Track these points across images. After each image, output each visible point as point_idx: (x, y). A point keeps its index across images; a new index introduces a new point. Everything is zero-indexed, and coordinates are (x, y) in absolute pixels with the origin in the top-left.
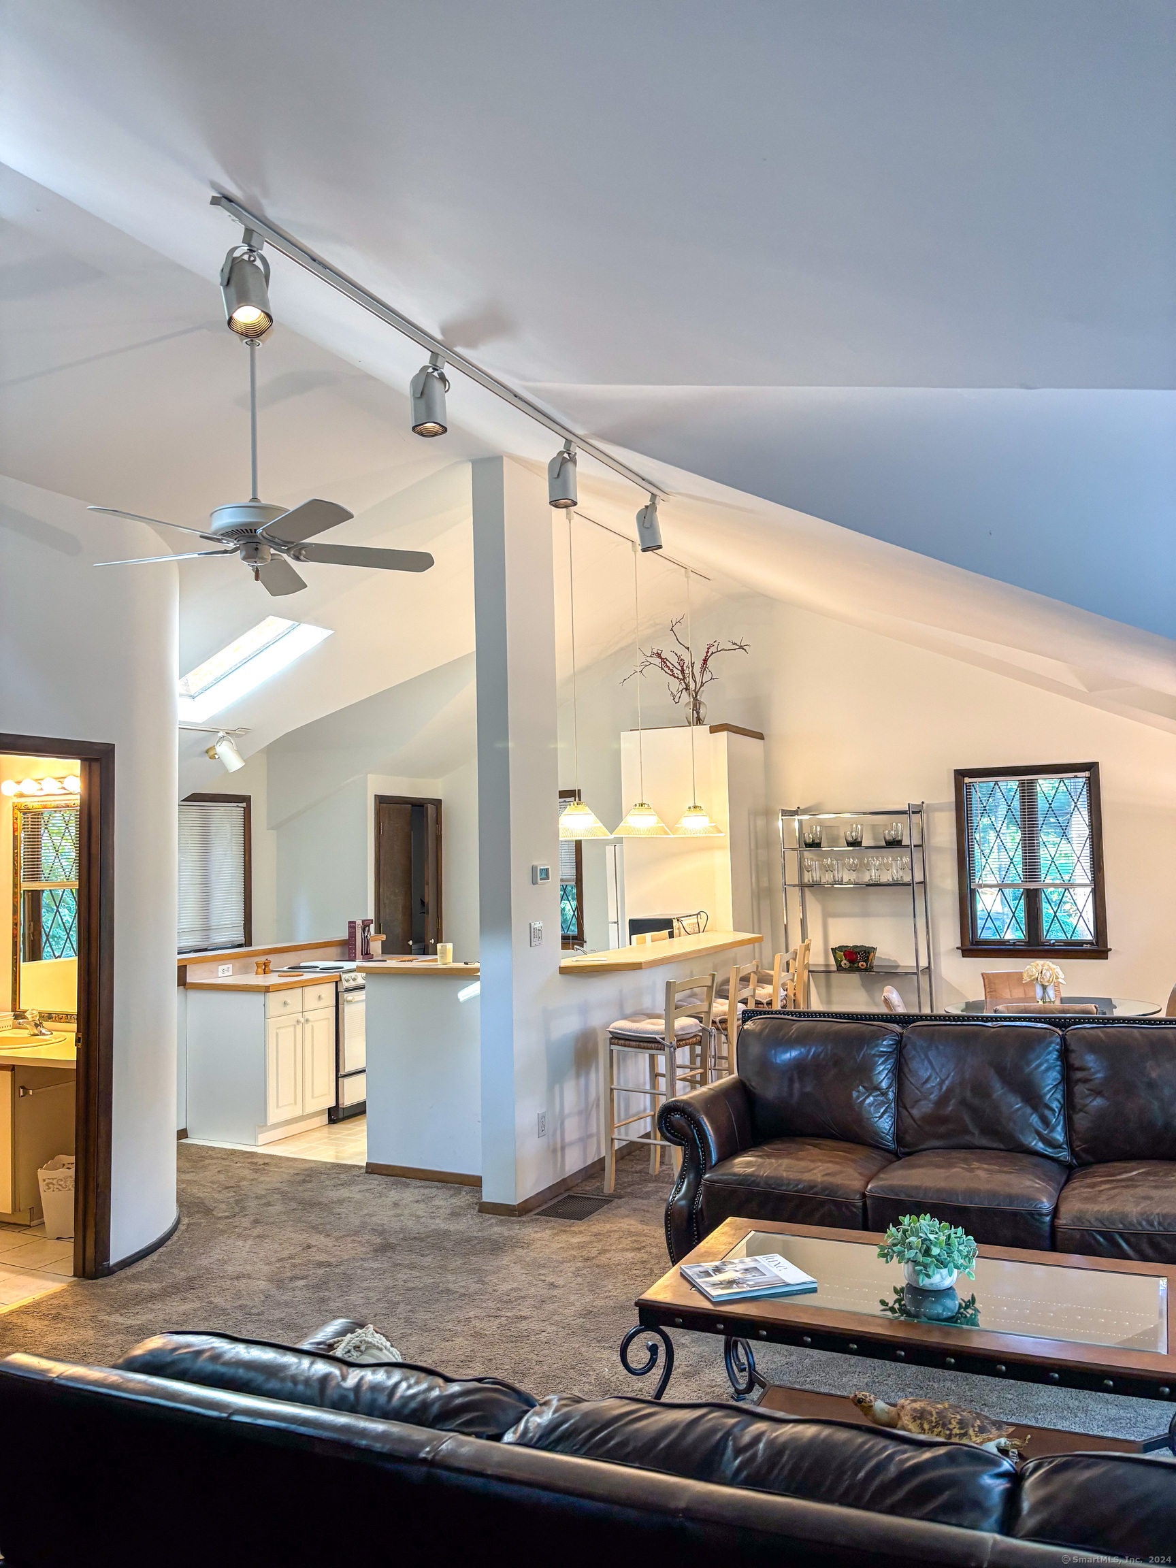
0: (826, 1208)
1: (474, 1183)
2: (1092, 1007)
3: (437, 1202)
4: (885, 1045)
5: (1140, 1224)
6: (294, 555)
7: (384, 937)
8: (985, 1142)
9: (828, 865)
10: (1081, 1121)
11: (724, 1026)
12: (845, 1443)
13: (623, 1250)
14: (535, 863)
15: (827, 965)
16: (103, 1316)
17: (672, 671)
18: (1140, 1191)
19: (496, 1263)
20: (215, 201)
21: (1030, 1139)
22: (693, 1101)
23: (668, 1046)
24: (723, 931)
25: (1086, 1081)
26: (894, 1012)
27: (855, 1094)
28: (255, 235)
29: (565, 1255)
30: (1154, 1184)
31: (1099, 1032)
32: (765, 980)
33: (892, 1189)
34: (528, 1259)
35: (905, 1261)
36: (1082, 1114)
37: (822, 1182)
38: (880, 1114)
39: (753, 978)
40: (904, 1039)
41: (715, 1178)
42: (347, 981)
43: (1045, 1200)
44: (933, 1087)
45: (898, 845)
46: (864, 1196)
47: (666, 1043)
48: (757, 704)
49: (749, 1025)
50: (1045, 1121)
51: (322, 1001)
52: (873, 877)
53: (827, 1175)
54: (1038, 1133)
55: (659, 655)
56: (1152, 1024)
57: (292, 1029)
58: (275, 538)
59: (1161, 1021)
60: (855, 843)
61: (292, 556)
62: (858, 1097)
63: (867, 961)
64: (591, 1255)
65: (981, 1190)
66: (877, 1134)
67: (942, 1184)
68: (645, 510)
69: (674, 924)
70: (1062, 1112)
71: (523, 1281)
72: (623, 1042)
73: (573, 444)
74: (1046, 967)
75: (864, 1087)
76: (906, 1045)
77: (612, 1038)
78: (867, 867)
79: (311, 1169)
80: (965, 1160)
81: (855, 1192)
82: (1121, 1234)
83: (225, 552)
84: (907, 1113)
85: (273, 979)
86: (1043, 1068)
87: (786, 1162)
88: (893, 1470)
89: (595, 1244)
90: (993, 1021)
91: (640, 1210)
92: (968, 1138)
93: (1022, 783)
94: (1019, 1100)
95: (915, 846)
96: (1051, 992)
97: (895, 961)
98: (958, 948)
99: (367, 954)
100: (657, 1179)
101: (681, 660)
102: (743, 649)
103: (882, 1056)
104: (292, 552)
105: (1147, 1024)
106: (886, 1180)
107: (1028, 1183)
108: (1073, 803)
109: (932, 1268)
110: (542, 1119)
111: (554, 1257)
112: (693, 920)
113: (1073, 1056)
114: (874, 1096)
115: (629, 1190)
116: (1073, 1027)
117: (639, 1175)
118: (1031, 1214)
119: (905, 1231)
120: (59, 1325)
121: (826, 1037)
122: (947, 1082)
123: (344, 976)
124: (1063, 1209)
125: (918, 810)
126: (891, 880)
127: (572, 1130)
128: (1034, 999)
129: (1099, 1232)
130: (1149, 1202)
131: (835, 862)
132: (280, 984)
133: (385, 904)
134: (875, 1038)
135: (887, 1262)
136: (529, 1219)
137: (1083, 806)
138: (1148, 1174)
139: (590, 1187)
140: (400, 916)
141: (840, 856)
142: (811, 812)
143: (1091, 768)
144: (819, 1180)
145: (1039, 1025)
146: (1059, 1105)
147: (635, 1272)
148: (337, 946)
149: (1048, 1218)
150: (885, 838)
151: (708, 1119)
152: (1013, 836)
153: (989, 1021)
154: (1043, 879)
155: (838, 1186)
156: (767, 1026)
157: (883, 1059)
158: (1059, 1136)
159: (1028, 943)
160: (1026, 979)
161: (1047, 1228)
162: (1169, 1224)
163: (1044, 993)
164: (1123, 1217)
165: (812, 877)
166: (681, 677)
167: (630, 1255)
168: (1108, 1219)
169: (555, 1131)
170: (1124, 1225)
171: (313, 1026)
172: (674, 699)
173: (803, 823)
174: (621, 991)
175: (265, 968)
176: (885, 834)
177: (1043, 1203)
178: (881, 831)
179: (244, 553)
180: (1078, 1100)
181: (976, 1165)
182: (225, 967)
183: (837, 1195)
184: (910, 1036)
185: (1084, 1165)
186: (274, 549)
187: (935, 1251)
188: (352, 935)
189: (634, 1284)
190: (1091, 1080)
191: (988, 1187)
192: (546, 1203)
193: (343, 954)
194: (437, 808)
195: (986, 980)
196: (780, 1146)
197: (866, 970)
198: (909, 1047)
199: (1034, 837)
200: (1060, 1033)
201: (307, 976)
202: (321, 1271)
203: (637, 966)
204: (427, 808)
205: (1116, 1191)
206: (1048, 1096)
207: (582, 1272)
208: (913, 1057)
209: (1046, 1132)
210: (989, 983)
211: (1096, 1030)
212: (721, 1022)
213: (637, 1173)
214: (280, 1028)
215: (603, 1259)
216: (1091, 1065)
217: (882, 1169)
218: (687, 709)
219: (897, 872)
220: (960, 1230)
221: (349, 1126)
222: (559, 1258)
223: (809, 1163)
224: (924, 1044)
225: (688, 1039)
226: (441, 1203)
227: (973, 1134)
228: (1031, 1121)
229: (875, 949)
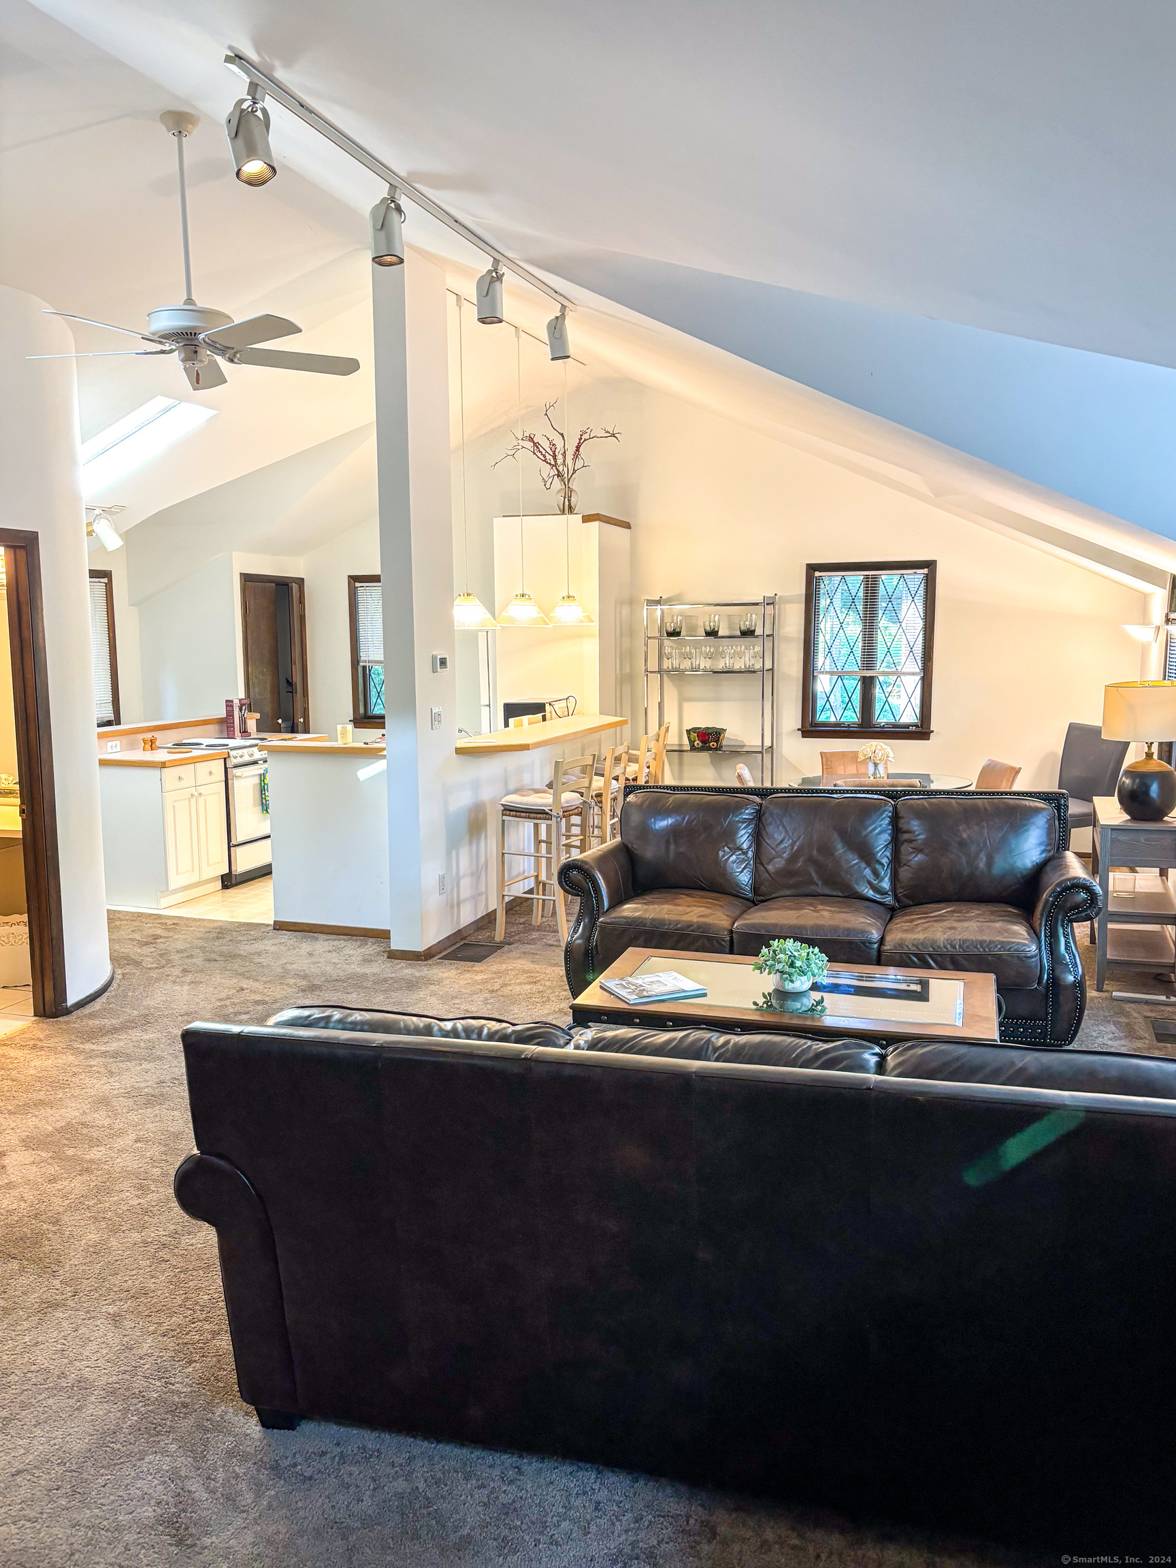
0: (701, 941)
1: (384, 935)
2: (916, 782)
3: (347, 951)
4: (748, 813)
5: (945, 947)
6: (228, 358)
7: (258, 716)
8: (827, 891)
9: (687, 653)
10: (905, 873)
11: (599, 799)
12: (781, 1042)
13: (520, 984)
14: (435, 653)
15: (681, 745)
16: (76, 1045)
17: (544, 456)
18: (946, 924)
19: (415, 997)
20: (228, 59)
21: (863, 888)
22: (586, 859)
23: (555, 816)
24: (590, 715)
25: (910, 841)
26: (745, 786)
27: (721, 853)
28: (259, 88)
29: (473, 988)
30: (957, 918)
31: (925, 802)
32: (633, 759)
33: (754, 926)
34: (442, 992)
35: (774, 972)
36: (905, 867)
37: (697, 922)
38: (741, 869)
39: (625, 757)
40: (763, 809)
41: (608, 921)
42: (236, 757)
43: (874, 932)
44: (786, 847)
45: (751, 635)
46: (731, 932)
47: (554, 813)
48: (625, 493)
49: (631, 798)
50: (876, 874)
51: (212, 776)
52: (728, 665)
53: (701, 916)
54: (870, 883)
55: (531, 439)
56: (967, 795)
57: (187, 802)
58: (216, 343)
59: (973, 793)
60: (712, 633)
61: (227, 359)
62: (723, 856)
63: (717, 741)
64: (495, 988)
65: (824, 925)
66: (738, 885)
67: (794, 922)
68: (555, 321)
69: (546, 708)
70: (890, 866)
71: (441, 1009)
72: (514, 813)
73: (500, 263)
74: (879, 747)
75: (728, 847)
76: (764, 813)
77: (504, 810)
78: (722, 655)
79: (221, 928)
80: (811, 905)
81: (725, 929)
82: (930, 955)
83: (163, 352)
84: (763, 868)
85: (161, 756)
86: (877, 831)
87: (666, 907)
88: (811, 1054)
89: (496, 980)
90: (838, 793)
91: (529, 953)
92: (813, 887)
93: (867, 578)
94: (856, 857)
95: (767, 636)
96: (881, 768)
97: (742, 741)
98: (798, 730)
99: (245, 732)
100: (539, 928)
101: (553, 445)
102: (616, 437)
103: (745, 822)
104: (227, 356)
105: (962, 795)
106: (749, 919)
107: (863, 920)
108: (911, 598)
109: (795, 976)
110: (442, 879)
111: (463, 990)
112: (563, 704)
113: (902, 821)
114: (737, 855)
115: (516, 938)
116: (903, 798)
117: (523, 926)
118: (863, 943)
119: (774, 951)
120: (39, 1053)
121: (700, 807)
122: (798, 843)
123: (233, 753)
124: (888, 938)
125: (771, 602)
126: (743, 667)
127: (466, 887)
128: (866, 775)
129: (915, 955)
130: (953, 931)
131: (693, 651)
132: (175, 760)
133: (254, 684)
134: (738, 808)
135: (761, 973)
136: (434, 962)
137: (920, 601)
138: (953, 912)
139: (482, 936)
140: (268, 695)
141: (697, 645)
142: (671, 602)
143: (930, 566)
144: (695, 921)
145: (876, 797)
146: (887, 861)
147: (535, 999)
148: (217, 723)
149: (876, 946)
150: (740, 628)
151: (601, 874)
152: (855, 629)
153: (834, 793)
154: (878, 667)
155: (710, 924)
156: (648, 798)
157: (745, 825)
158: (886, 884)
159: (860, 726)
160: (861, 757)
161: (875, 953)
162: (967, 947)
163: (875, 769)
164: (934, 942)
165: (672, 664)
166: (553, 463)
167: (528, 987)
168: (922, 944)
169: (452, 891)
170: (934, 949)
171: (205, 800)
172: (545, 485)
173: (665, 611)
174: (506, 770)
175: (152, 745)
176: (740, 625)
177: (873, 934)
178: (737, 621)
179: (183, 355)
180: (904, 857)
181: (820, 907)
182: (113, 743)
183: (709, 932)
184: (768, 805)
185: (904, 907)
186: (209, 350)
187: (798, 964)
188: (230, 713)
189: (536, 1008)
190: (915, 840)
191: (831, 923)
192: (446, 949)
193: (221, 731)
194: (300, 586)
195: (824, 759)
196: (660, 896)
197: (716, 749)
198: (767, 815)
199: (873, 628)
200: (893, 803)
201: (196, 753)
202: (260, 1008)
203: (525, 747)
204: (292, 587)
205: (931, 923)
206: (880, 853)
207: (491, 1001)
208: (770, 824)
209: (876, 882)
210: (827, 761)
211: (922, 800)
212: (597, 796)
213: (520, 924)
214: (176, 801)
215: (506, 991)
216: (915, 828)
217: (743, 912)
218: (559, 495)
219: (749, 661)
220: (816, 950)
221: (242, 891)
222: (468, 991)
223: (686, 908)
224: (780, 813)
225: (571, 810)
226: (351, 952)
227: (817, 885)
228: (864, 874)
229: (725, 730)
